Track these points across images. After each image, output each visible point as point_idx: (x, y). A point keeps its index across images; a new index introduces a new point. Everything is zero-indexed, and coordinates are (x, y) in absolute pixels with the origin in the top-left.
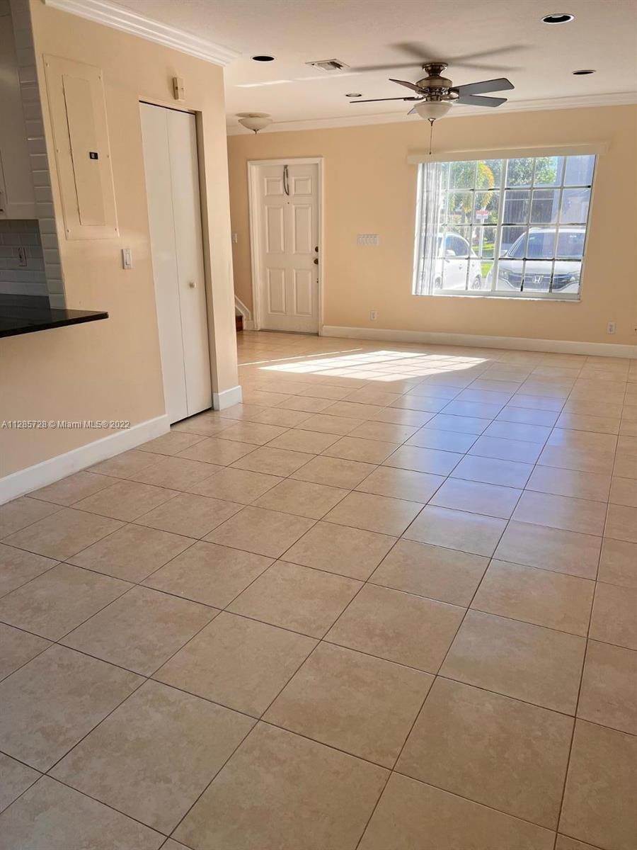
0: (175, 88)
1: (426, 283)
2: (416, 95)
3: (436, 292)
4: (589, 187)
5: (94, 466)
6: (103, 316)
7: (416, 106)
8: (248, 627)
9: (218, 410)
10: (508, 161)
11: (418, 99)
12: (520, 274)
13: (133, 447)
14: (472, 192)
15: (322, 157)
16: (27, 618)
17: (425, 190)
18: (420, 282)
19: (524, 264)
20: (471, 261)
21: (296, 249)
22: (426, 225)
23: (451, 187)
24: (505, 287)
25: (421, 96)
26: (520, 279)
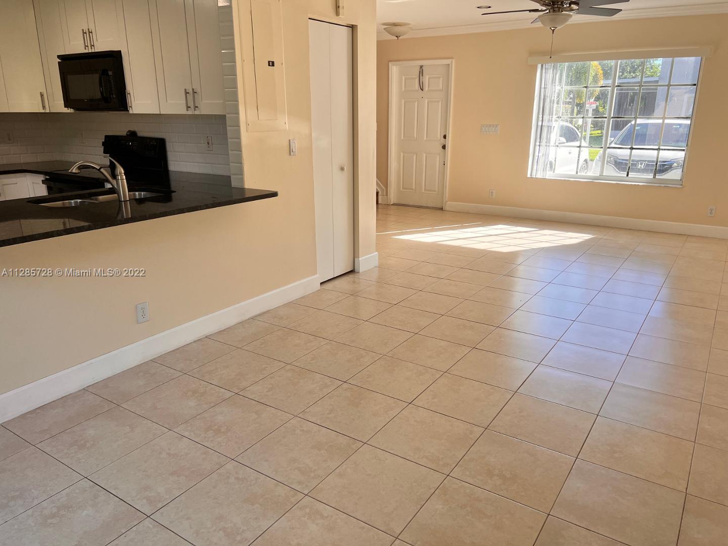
0: (337, 7)
1: (541, 167)
2: (540, 7)
3: (549, 175)
4: (695, 85)
5: (259, 315)
6: (274, 194)
7: (539, 17)
8: (387, 459)
9: (359, 273)
10: (619, 61)
11: (542, 11)
12: (627, 160)
13: (291, 301)
14: (585, 89)
15: (453, 58)
16: (209, 437)
17: (543, 86)
18: (535, 167)
19: (631, 153)
20: (582, 149)
21: (427, 137)
22: (543, 117)
23: (567, 84)
24: (611, 172)
25: (544, 8)
26: (626, 164)
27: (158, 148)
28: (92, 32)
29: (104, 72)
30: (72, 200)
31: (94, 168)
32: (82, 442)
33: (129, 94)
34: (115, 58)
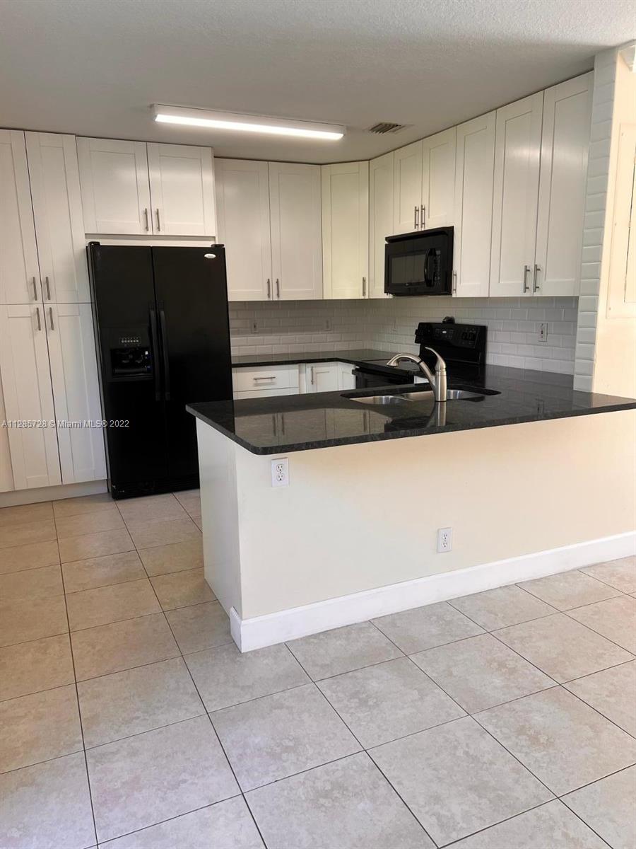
27: (478, 336)
28: (424, 209)
29: (432, 253)
30: (383, 395)
31: (413, 361)
32: (364, 696)
33: (456, 275)
34: (445, 236)
